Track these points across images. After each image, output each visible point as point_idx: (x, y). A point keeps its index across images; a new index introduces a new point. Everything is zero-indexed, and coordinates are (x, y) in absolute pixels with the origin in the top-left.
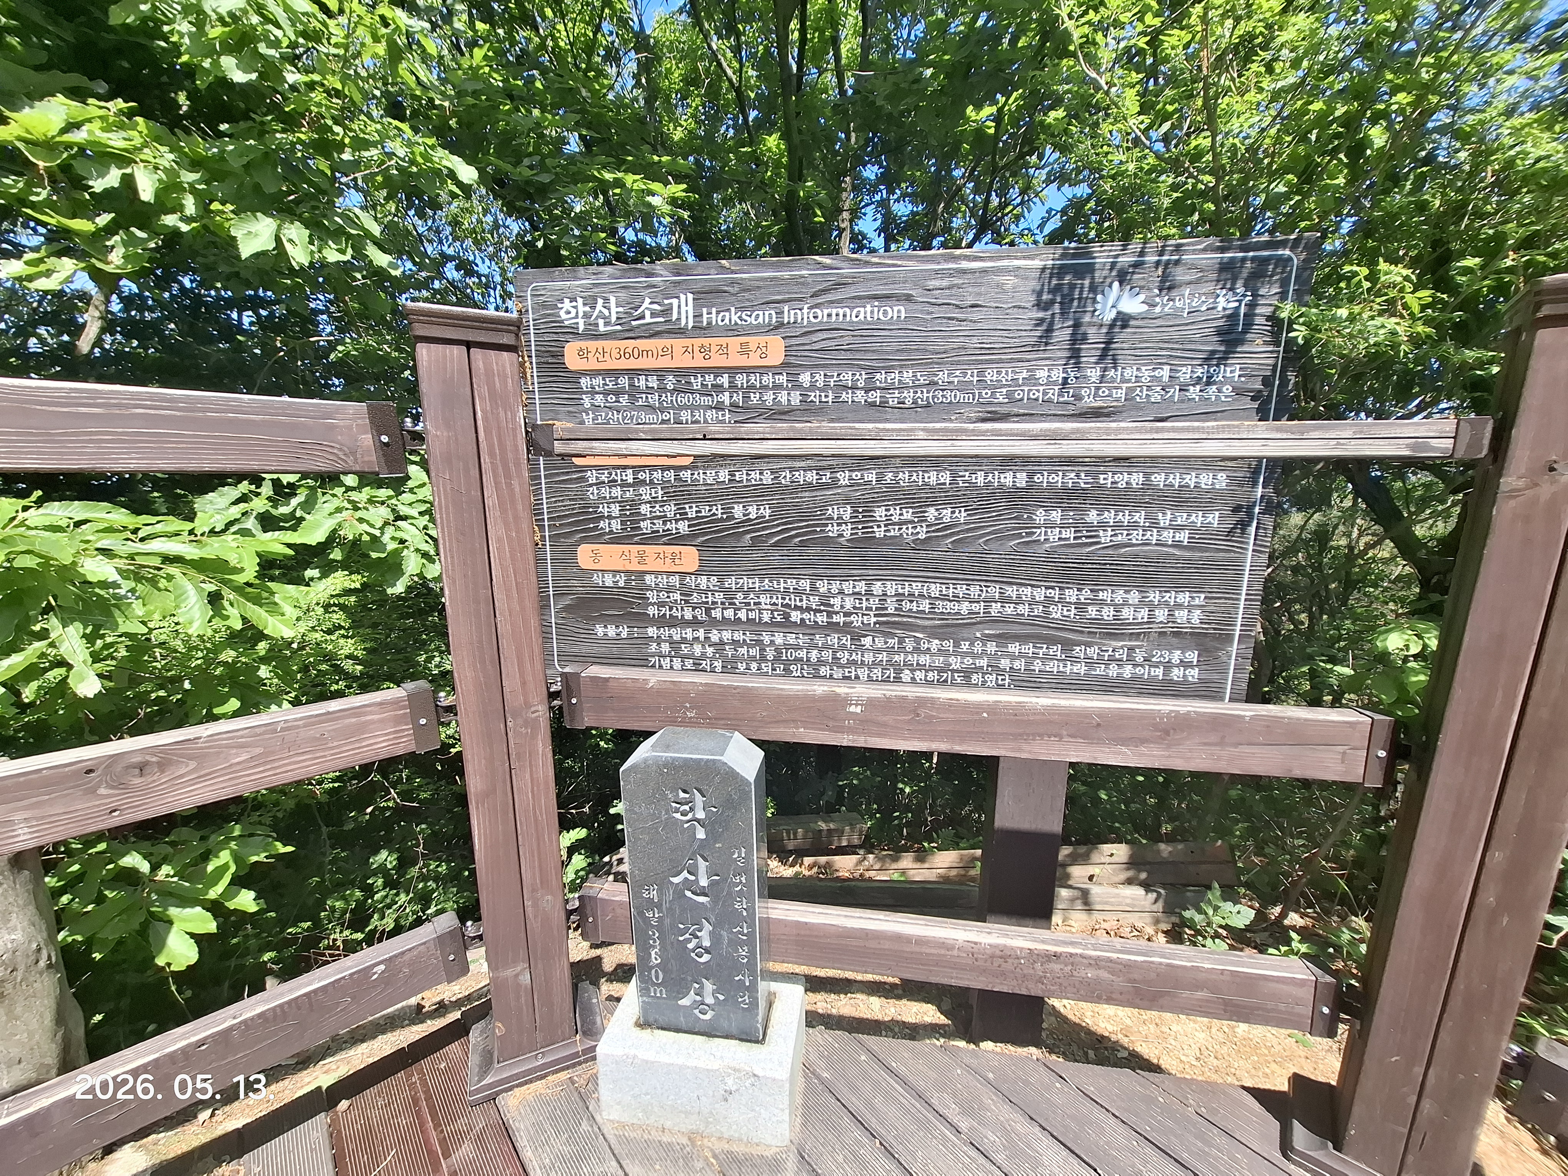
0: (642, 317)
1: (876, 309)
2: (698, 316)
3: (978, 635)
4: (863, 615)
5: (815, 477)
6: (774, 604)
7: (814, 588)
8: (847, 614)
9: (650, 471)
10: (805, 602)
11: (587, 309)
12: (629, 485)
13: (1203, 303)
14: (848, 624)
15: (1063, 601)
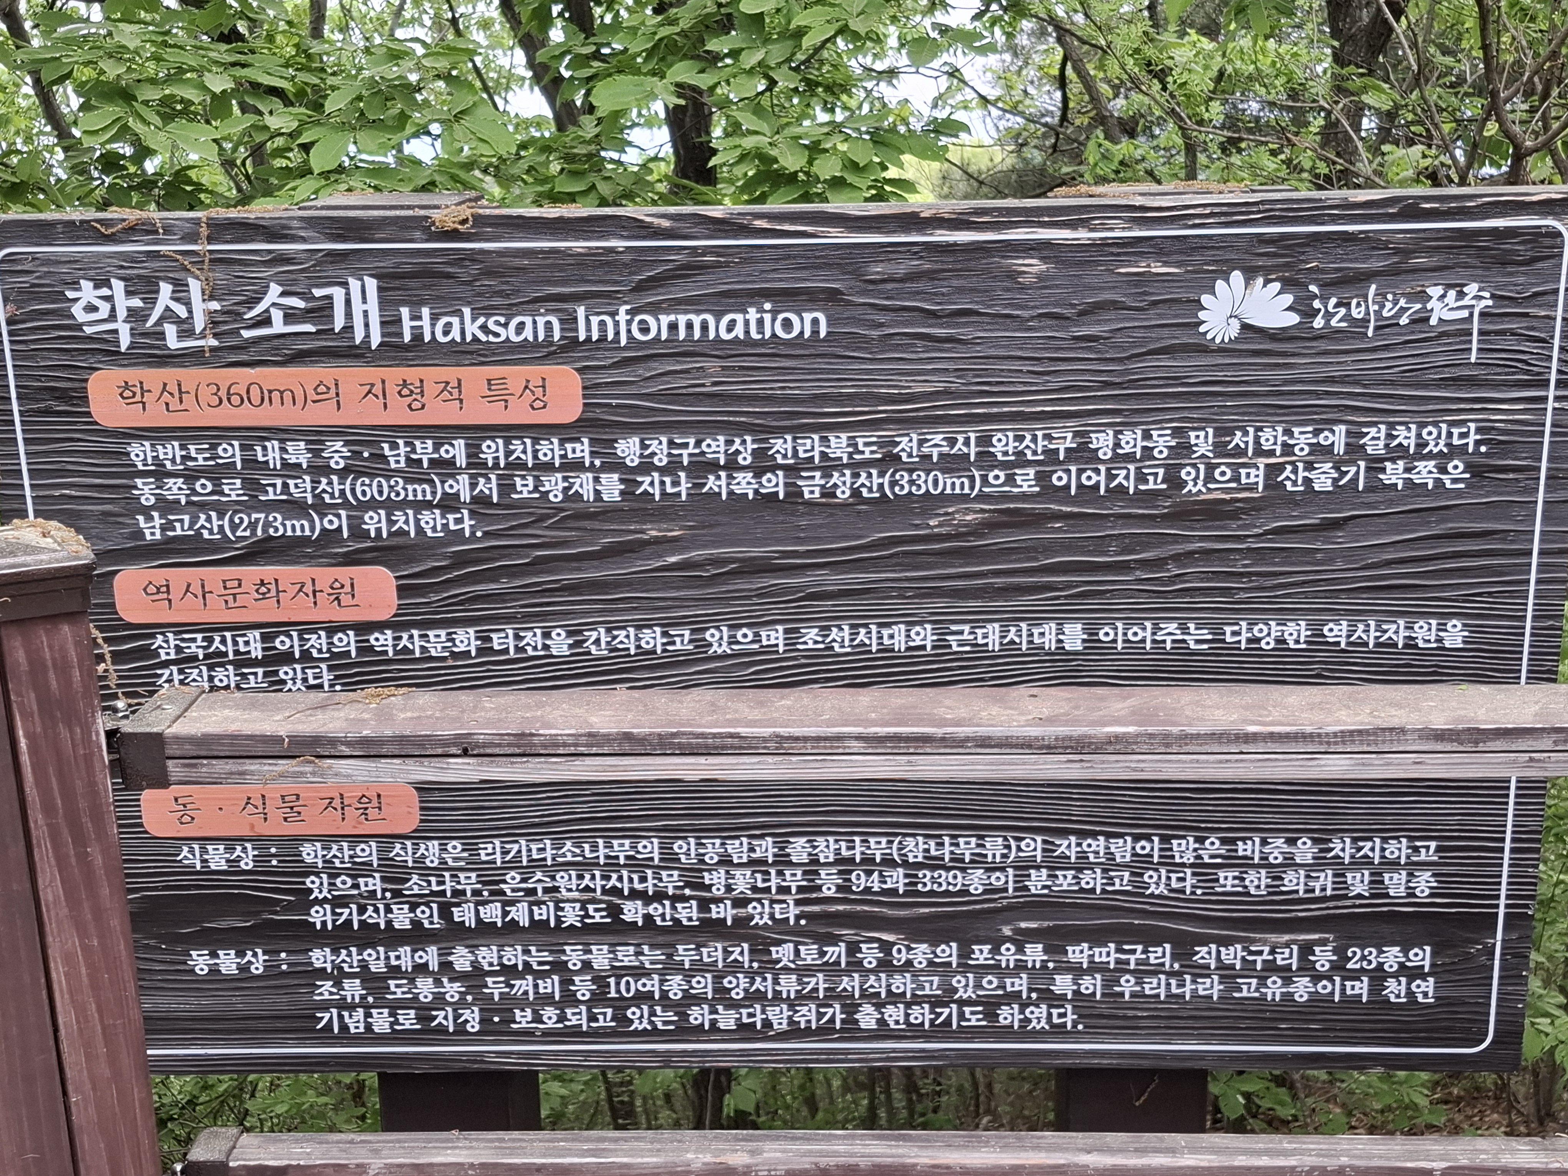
0: (265, 321)
1: (767, 317)
2: (391, 324)
3: (1007, 931)
4: (773, 902)
5: (660, 640)
6: (587, 889)
7: (669, 855)
8: (740, 902)
9: (301, 634)
10: (651, 882)
11: (136, 302)
12: (255, 663)
13: (1403, 310)
14: (742, 922)
15: (1168, 862)
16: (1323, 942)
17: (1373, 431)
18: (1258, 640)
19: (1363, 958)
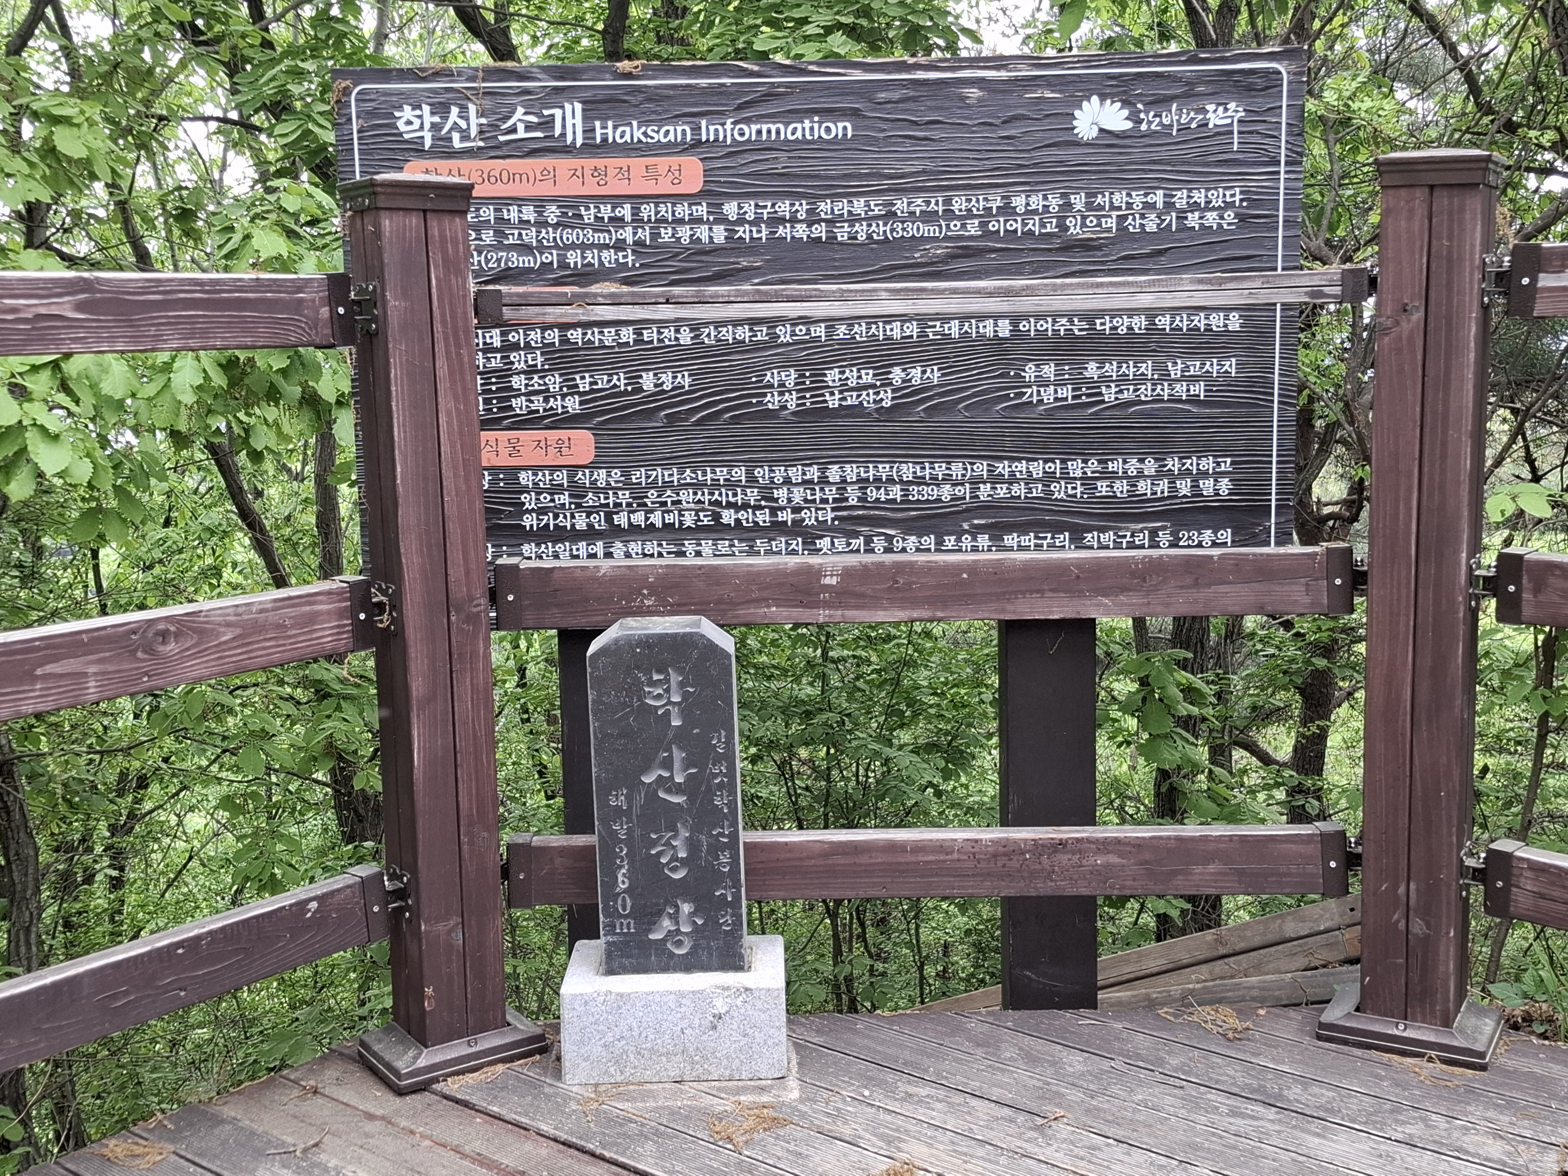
0: (513, 130)
1: (816, 126)
2: (589, 131)
3: (966, 526)
4: (817, 509)
5: (748, 334)
6: (699, 501)
7: (752, 480)
8: (797, 510)
9: (525, 331)
10: (740, 496)
11: (437, 119)
12: (496, 350)
13: (1193, 119)
14: (798, 523)
15: (1066, 477)
16: (1163, 528)
17: (1179, 194)
18: (1116, 328)
19: (1189, 538)
